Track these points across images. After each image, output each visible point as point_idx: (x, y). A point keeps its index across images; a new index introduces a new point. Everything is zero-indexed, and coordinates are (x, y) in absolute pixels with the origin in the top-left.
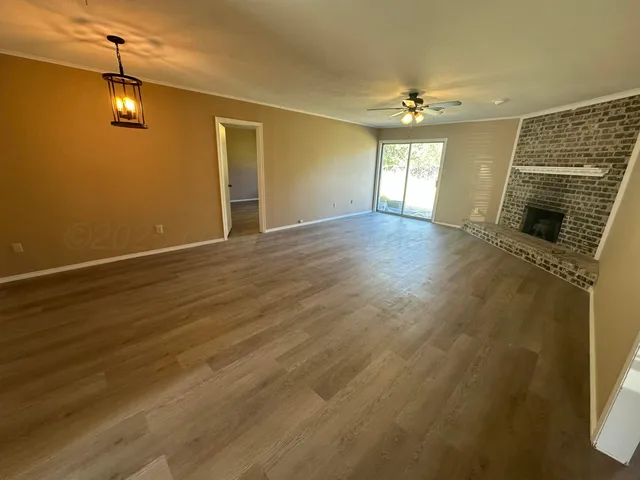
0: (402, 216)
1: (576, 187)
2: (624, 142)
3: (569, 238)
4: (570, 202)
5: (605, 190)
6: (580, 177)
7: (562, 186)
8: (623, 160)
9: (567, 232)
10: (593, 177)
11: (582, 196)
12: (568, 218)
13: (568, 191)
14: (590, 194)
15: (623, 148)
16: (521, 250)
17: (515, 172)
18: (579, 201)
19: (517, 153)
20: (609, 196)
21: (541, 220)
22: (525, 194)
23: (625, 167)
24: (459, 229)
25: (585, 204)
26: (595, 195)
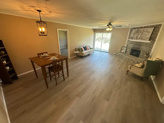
0: (101, 51)
1: (143, 45)
2: (155, 35)
3: (142, 56)
4: (142, 48)
5: (150, 46)
6: (145, 42)
7: (140, 44)
8: (155, 39)
9: (141, 55)
10: (147, 43)
11: (145, 47)
12: (141, 52)
13: (141, 46)
14: (147, 46)
15: (155, 36)
16: (131, 60)
17: (128, 41)
18: (144, 48)
19: (129, 36)
20: (151, 47)
21: (134, 52)
22: (131, 46)
23: (155, 41)
24: (115, 54)
25: (146, 49)
26: (148, 47)
